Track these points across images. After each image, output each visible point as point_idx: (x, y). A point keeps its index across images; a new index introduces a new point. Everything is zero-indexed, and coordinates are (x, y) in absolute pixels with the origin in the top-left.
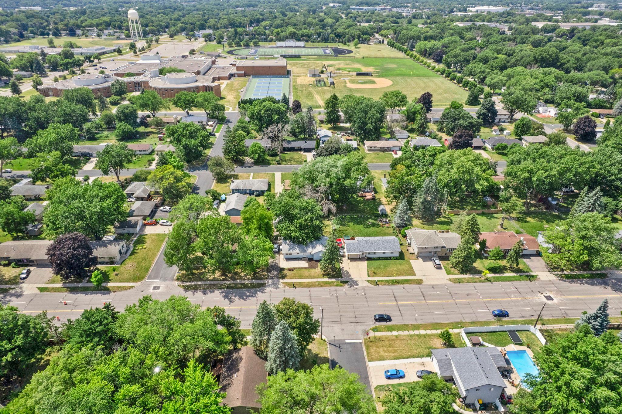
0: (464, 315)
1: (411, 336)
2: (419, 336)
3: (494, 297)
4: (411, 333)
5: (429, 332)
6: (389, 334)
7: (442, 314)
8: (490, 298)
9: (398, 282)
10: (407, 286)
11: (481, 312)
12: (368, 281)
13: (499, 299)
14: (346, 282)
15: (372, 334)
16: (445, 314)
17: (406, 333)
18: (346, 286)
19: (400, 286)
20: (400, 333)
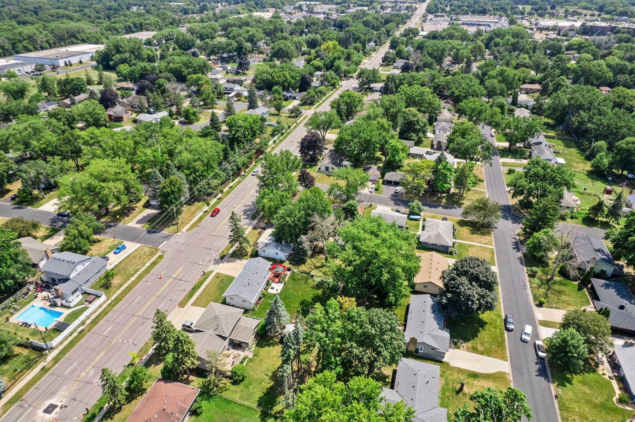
0: (118, 313)
1: (137, 271)
2: (132, 275)
3: (109, 351)
4: (139, 273)
5: (129, 282)
6: (151, 261)
7: (135, 299)
8: (112, 348)
9: (195, 289)
10: (185, 293)
11: (109, 327)
12: (212, 271)
13: (103, 354)
14: (222, 258)
15: (159, 254)
16: (133, 302)
17: (142, 270)
18: (218, 257)
19: (189, 289)
20: (145, 267)
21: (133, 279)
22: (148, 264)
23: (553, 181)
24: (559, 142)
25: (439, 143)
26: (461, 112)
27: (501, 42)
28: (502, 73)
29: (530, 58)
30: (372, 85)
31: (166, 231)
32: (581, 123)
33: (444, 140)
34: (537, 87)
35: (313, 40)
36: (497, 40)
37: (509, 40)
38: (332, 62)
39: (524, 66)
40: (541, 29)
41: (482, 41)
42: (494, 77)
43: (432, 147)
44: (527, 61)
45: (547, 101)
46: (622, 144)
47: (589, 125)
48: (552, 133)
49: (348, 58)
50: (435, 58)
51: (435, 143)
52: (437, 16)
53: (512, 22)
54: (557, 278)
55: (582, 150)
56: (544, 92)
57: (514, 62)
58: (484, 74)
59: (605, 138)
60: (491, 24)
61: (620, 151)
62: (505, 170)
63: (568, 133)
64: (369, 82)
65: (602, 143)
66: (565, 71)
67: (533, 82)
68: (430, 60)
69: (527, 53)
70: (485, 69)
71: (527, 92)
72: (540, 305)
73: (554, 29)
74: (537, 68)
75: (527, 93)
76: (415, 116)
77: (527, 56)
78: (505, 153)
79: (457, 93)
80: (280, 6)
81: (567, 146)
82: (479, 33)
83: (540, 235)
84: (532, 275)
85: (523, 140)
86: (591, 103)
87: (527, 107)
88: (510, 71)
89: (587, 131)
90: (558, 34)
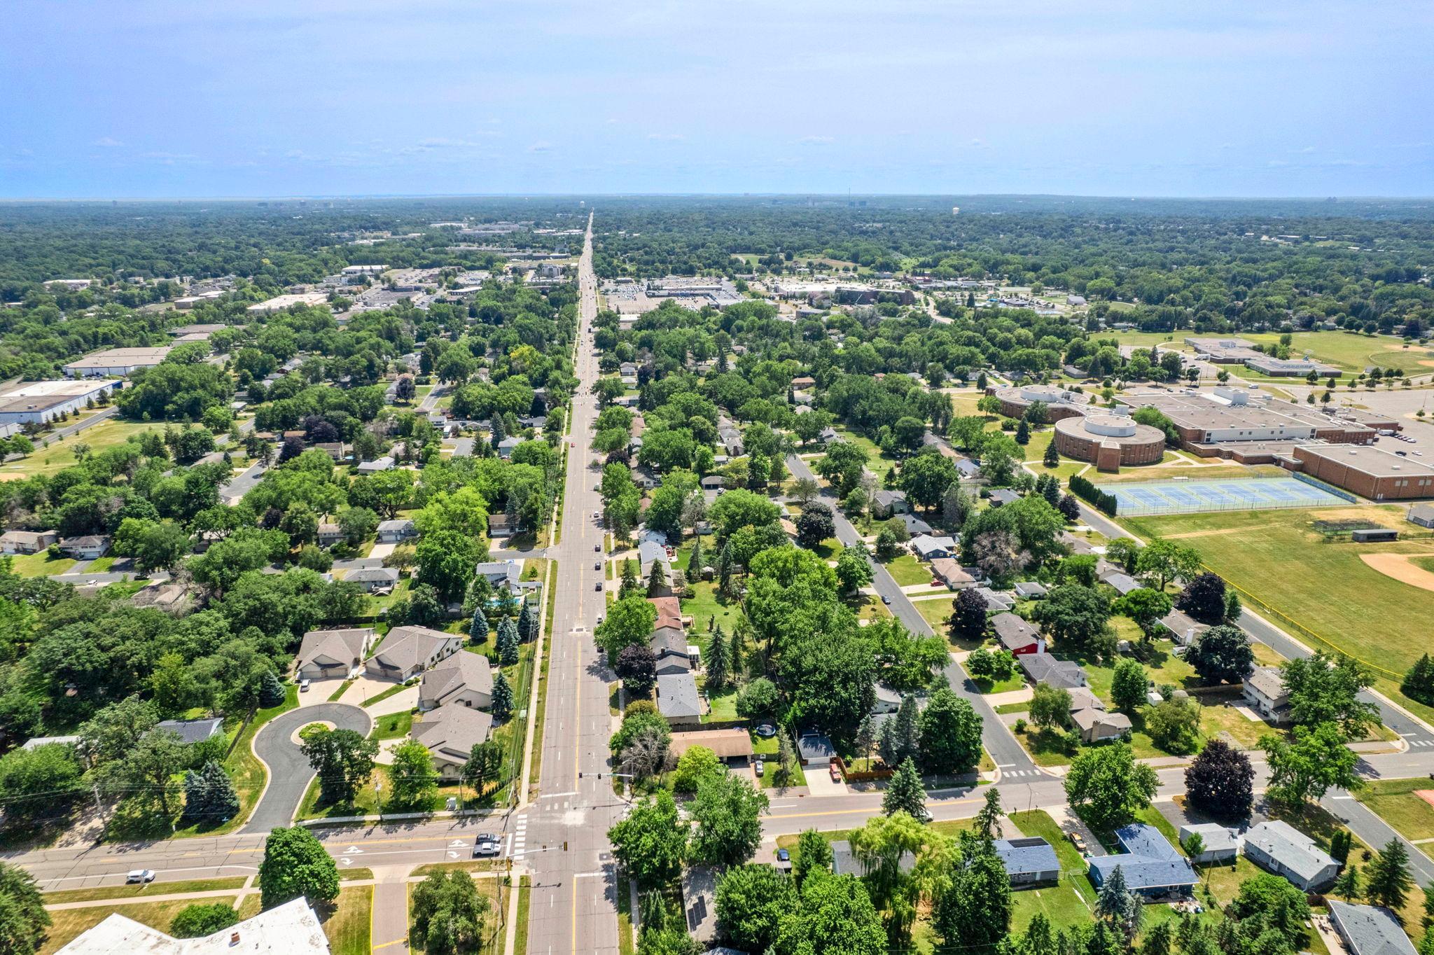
1: (545, 571)
6: (549, 564)
15: (549, 560)
21: (548, 576)
22: (549, 567)
23: (852, 456)
24: (850, 434)
25: (736, 448)
26: (743, 417)
27: (745, 324)
28: (767, 369)
29: (791, 345)
30: (616, 400)
31: (535, 548)
32: (864, 412)
33: (740, 445)
34: (809, 380)
35: (478, 344)
36: (739, 322)
37: (753, 322)
38: (545, 375)
39: (788, 357)
40: (786, 298)
41: (715, 323)
42: (759, 374)
43: (728, 454)
44: (789, 350)
45: (826, 395)
46: (899, 423)
47: (871, 413)
48: (842, 427)
49: (558, 366)
50: (675, 356)
51: (731, 449)
52: (618, 283)
53: (741, 288)
54: (873, 521)
55: (871, 437)
56: (819, 384)
57: (776, 354)
58: (747, 372)
59: (887, 422)
60: (713, 293)
61: (900, 429)
62: (808, 463)
63: (856, 426)
64: (611, 394)
65: (885, 427)
66: (835, 360)
67: (803, 375)
68: (670, 359)
69: (785, 340)
70: (746, 367)
71: (801, 387)
72: (865, 535)
73: (803, 296)
74: (803, 357)
75: (800, 389)
76: (704, 423)
77: (787, 344)
78: (803, 449)
79: (729, 397)
80: (317, 278)
81: (858, 436)
82: (706, 312)
83: (854, 493)
84: (855, 523)
85: (815, 435)
86: (867, 391)
87: (806, 404)
88: (777, 366)
89: (870, 418)
90: (810, 304)
